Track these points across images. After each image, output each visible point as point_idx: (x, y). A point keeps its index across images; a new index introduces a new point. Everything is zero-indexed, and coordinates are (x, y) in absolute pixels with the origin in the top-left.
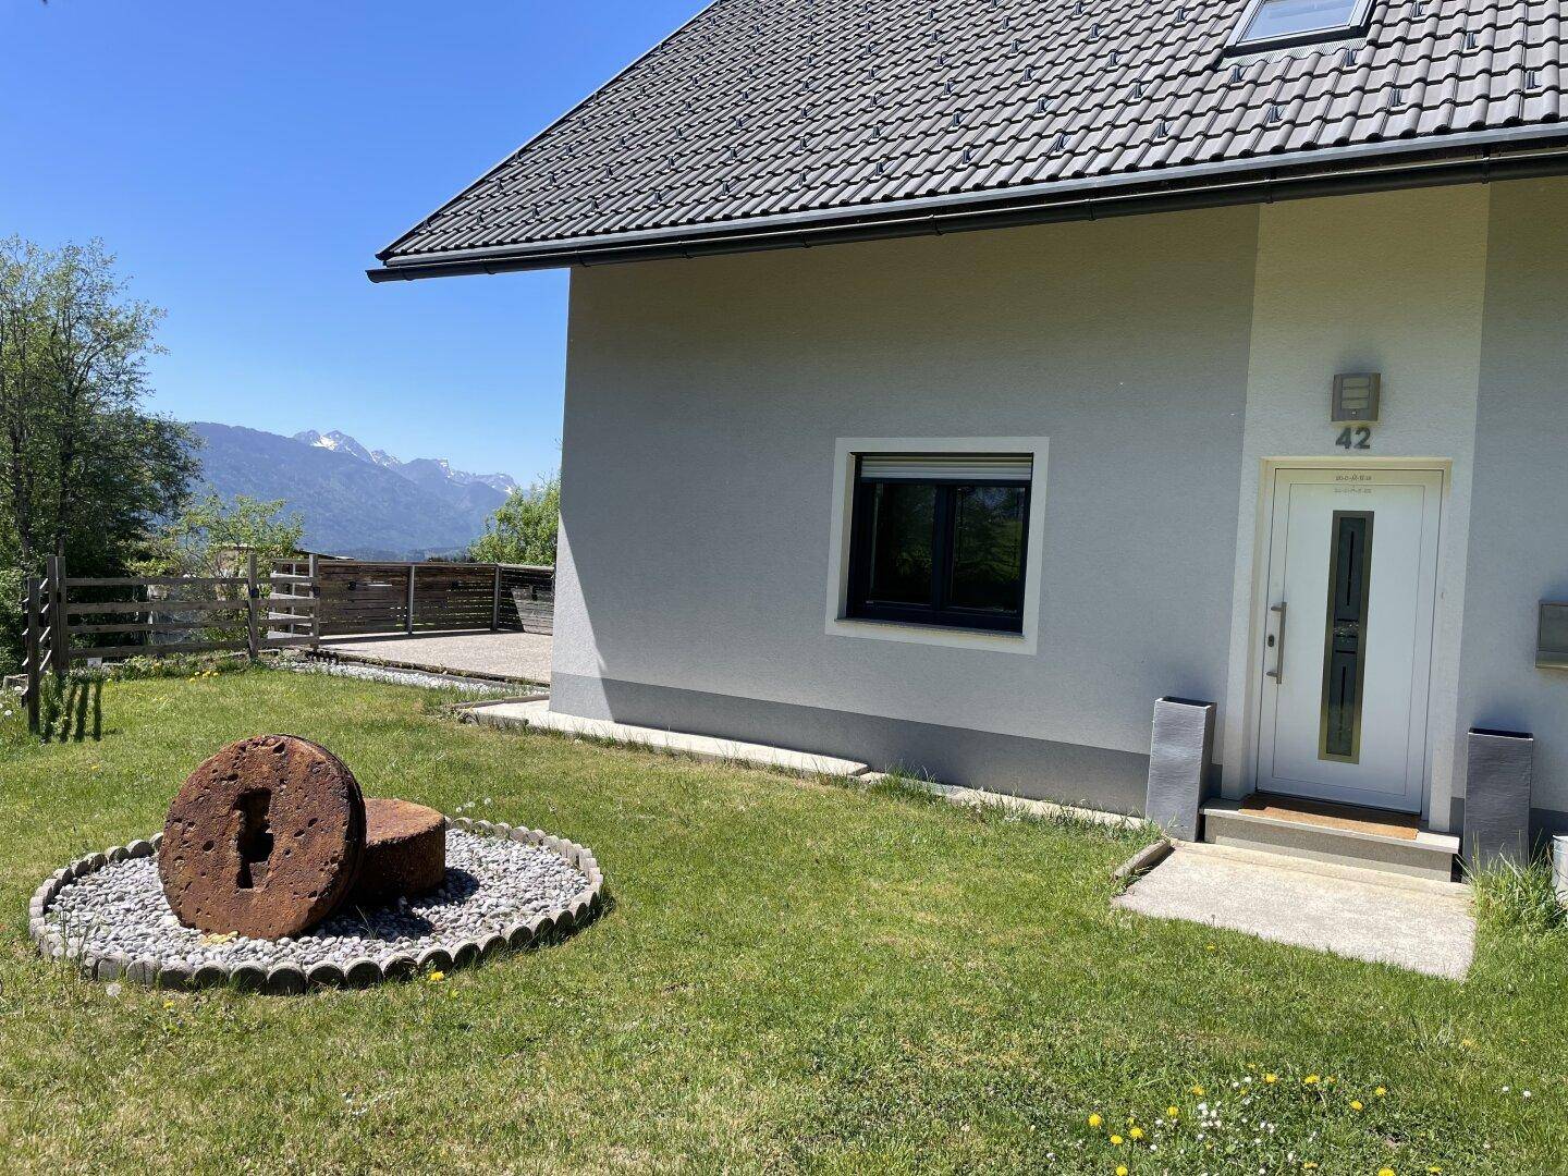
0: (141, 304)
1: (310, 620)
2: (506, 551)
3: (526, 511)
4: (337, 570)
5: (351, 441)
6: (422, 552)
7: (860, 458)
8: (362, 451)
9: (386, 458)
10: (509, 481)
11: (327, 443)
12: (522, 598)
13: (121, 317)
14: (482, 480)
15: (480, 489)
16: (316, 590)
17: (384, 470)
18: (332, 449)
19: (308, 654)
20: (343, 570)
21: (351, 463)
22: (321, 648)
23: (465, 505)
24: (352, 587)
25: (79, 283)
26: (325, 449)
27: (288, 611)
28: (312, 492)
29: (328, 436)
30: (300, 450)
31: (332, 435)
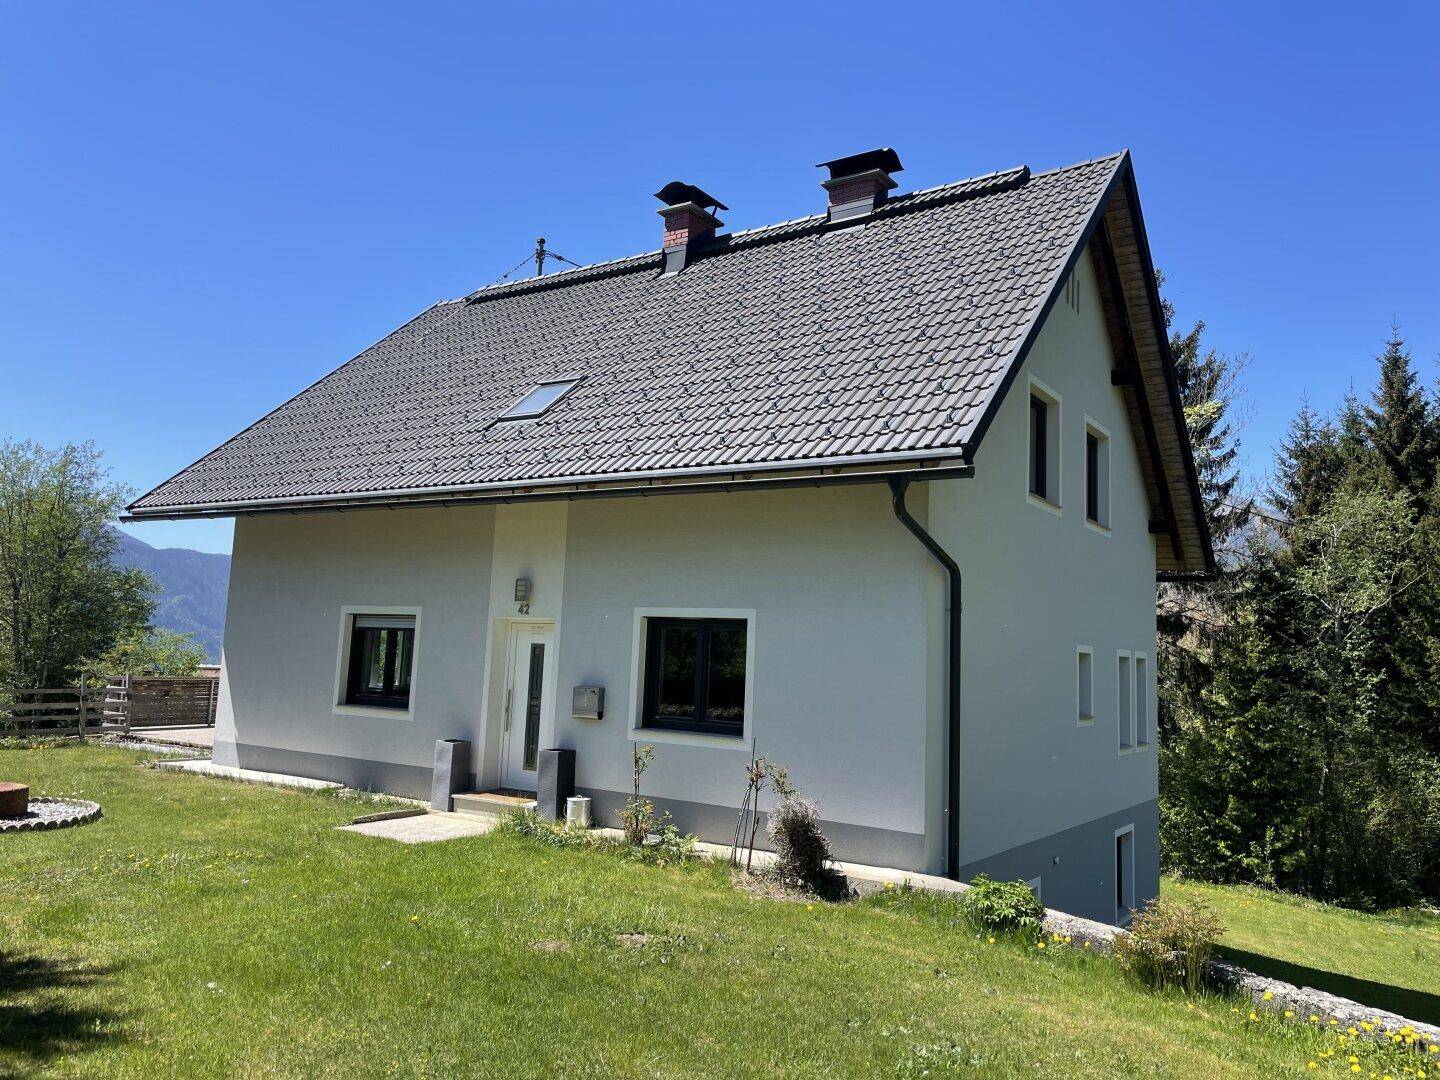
1: (124, 715)
7: (355, 616)
13: (103, 496)
16: (129, 696)
19: (122, 737)
20: (160, 683)
22: (130, 733)
24: (166, 694)
25: (73, 473)
27: (117, 710)
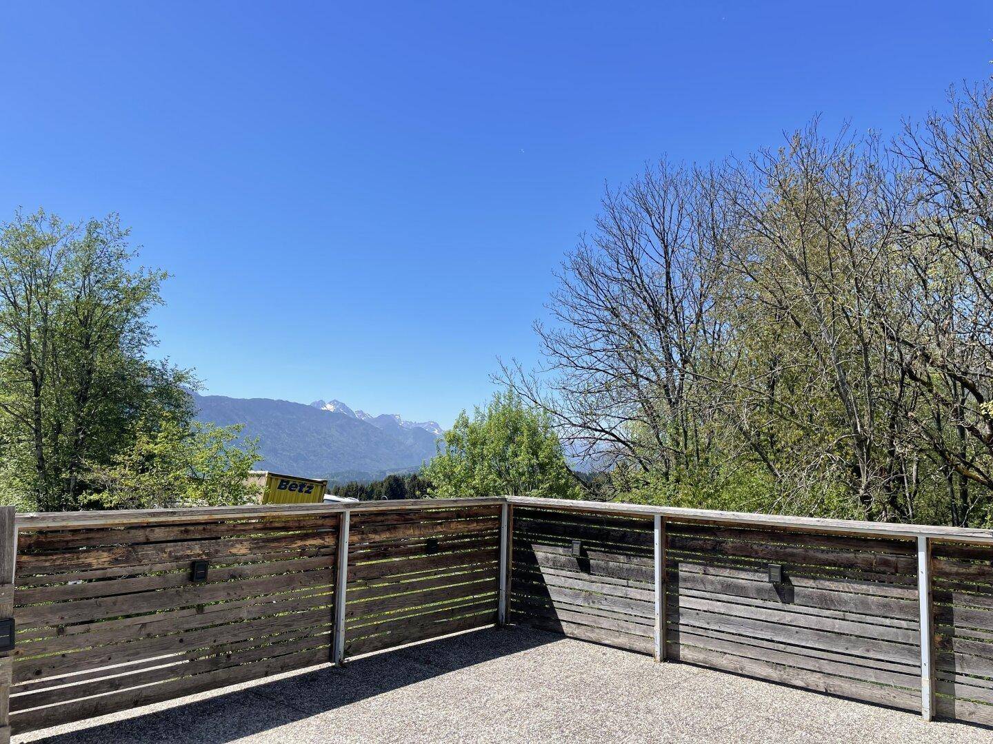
0: (154, 271)
2: (457, 470)
3: (472, 432)
4: (159, 534)
5: (343, 406)
6: (384, 473)
8: (348, 410)
9: (364, 415)
10: (436, 425)
11: (330, 407)
12: (556, 565)
14: (421, 426)
15: (420, 432)
17: (363, 422)
18: (332, 411)
20: (174, 533)
21: (344, 419)
23: (410, 441)
24: (198, 572)
26: (328, 411)
28: (320, 437)
29: (330, 403)
30: (314, 412)
31: (332, 403)
